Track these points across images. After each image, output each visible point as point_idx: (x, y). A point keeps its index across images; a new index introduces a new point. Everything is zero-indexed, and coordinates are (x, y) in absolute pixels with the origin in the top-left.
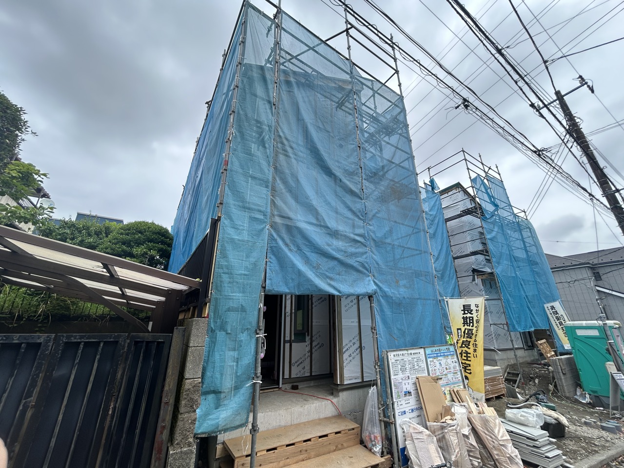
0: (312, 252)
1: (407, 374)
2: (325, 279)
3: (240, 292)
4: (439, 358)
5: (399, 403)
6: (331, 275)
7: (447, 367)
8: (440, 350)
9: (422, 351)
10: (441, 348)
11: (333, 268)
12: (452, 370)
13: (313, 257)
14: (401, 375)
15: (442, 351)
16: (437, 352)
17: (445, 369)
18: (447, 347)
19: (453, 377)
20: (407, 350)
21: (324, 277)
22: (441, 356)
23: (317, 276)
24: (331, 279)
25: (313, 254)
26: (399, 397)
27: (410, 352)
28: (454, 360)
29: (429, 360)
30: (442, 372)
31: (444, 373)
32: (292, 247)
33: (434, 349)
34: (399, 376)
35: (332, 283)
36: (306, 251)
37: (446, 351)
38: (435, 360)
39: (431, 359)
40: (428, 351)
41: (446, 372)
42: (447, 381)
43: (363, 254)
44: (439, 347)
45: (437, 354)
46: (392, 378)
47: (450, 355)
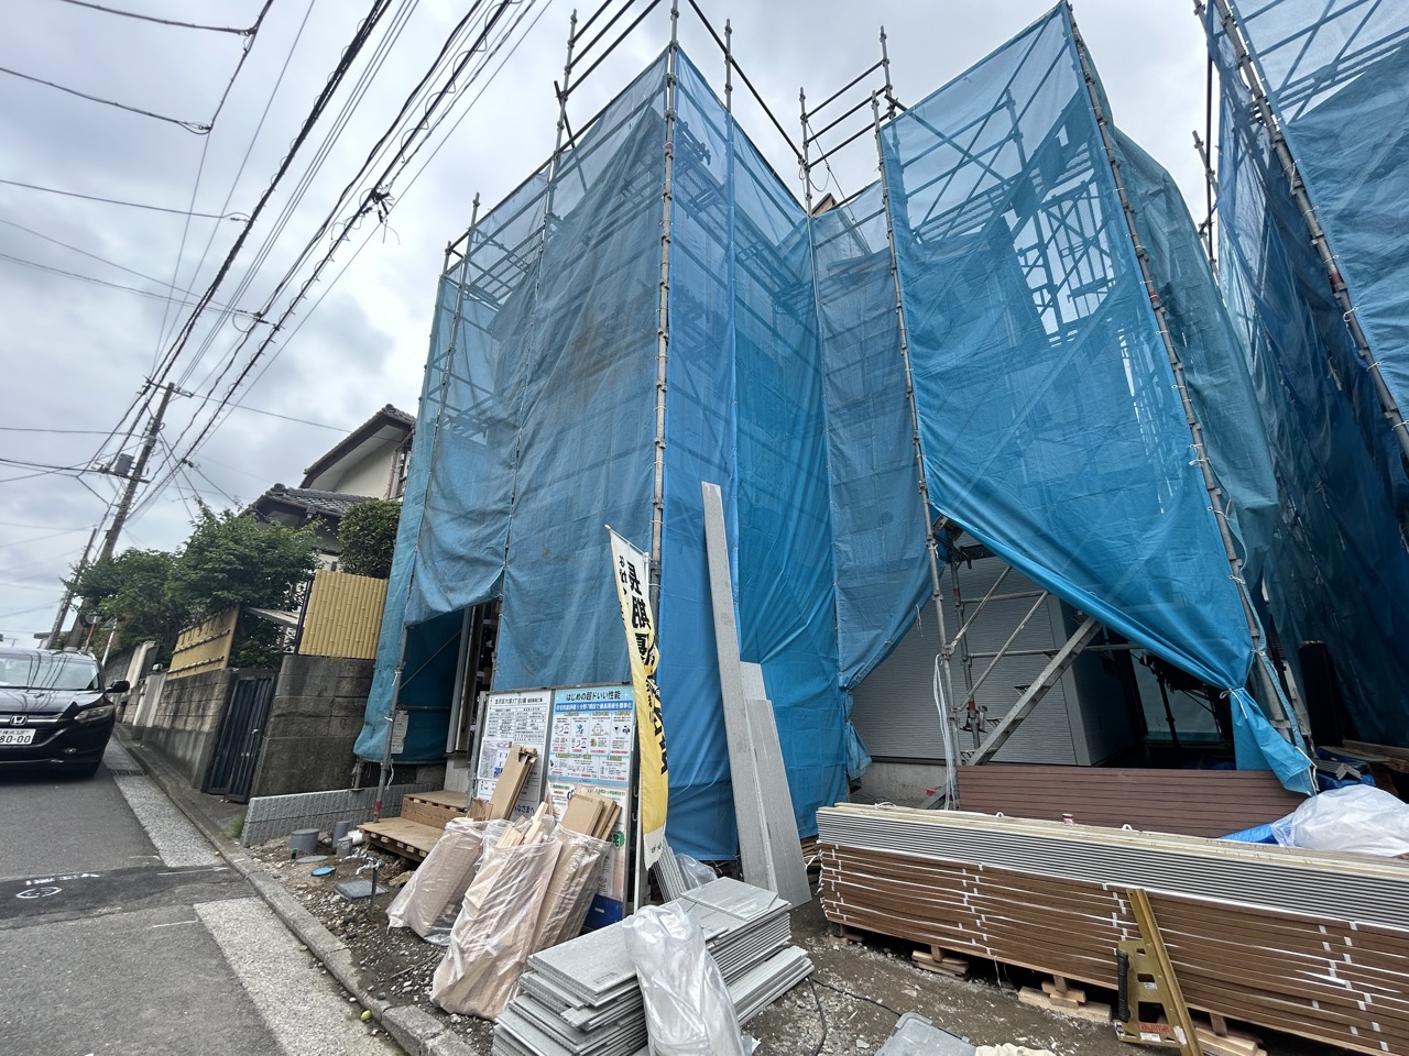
1: (510, 737)
2: (446, 592)
4: (581, 715)
5: (485, 785)
6: (454, 584)
7: (596, 738)
8: (589, 696)
9: (546, 696)
10: (593, 690)
12: (608, 749)
13: (442, 567)
14: (498, 738)
15: (596, 699)
16: (581, 701)
17: (588, 743)
18: (614, 689)
19: (605, 766)
20: (519, 692)
23: (439, 591)
24: (452, 589)
25: (443, 562)
26: (486, 773)
27: (523, 696)
28: (621, 725)
29: (556, 716)
30: (579, 748)
31: (584, 752)
32: (429, 563)
33: (575, 692)
34: (495, 738)
36: (438, 562)
37: (607, 699)
38: (570, 719)
39: (562, 716)
40: (561, 696)
41: (589, 749)
42: (585, 773)
43: (498, 531)
44: (590, 690)
45: (580, 704)
46: (483, 739)
47: (615, 709)
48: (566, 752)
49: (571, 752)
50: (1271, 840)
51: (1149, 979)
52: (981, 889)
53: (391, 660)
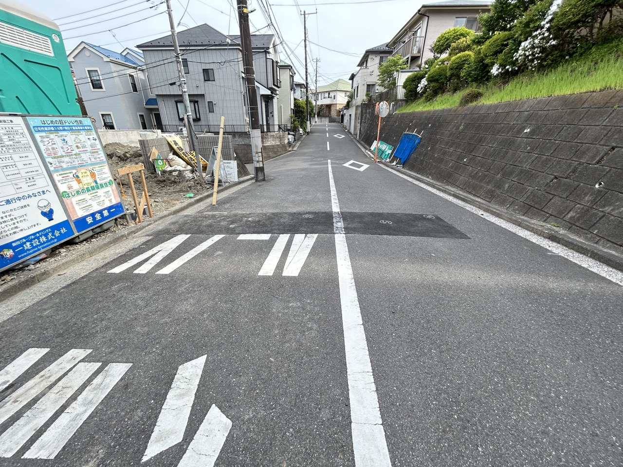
22: (64, 130)
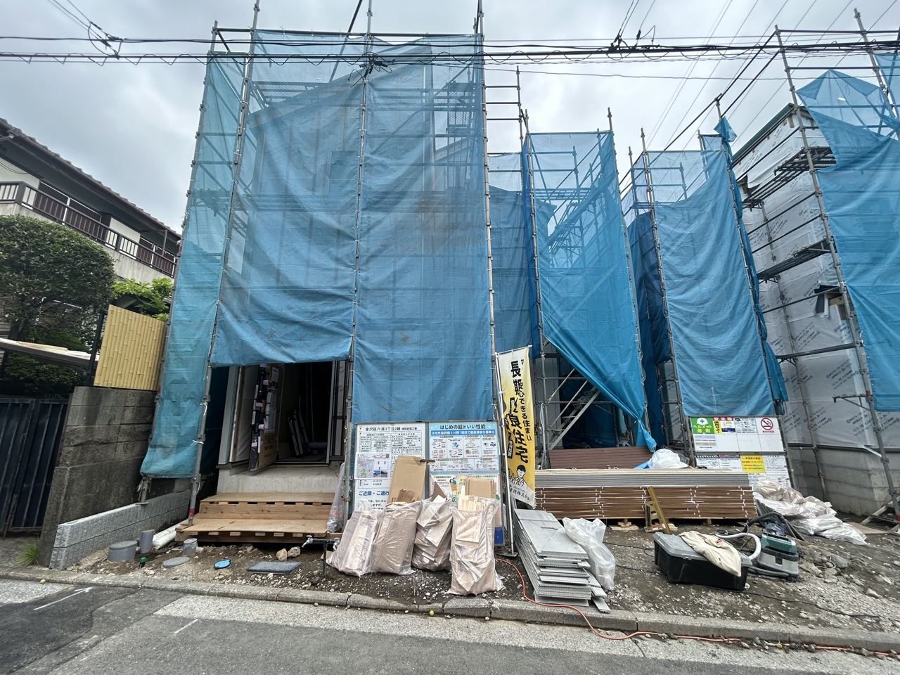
0: (267, 320)
1: (387, 451)
2: (279, 347)
3: (184, 367)
4: (454, 437)
5: (363, 482)
6: (289, 342)
7: (470, 450)
8: (460, 427)
9: (422, 427)
10: (463, 424)
11: (293, 334)
12: (481, 454)
13: (267, 325)
14: (374, 452)
15: (466, 429)
16: (453, 429)
17: (464, 452)
18: (481, 424)
19: (479, 463)
20: (391, 424)
21: (278, 345)
23: (268, 344)
24: (287, 346)
25: (267, 322)
26: (364, 475)
27: (396, 426)
28: (489, 442)
29: (431, 439)
30: (457, 455)
31: (461, 457)
32: (243, 318)
33: (448, 425)
34: (369, 453)
35: (288, 350)
36: (259, 320)
37: (475, 429)
38: (445, 440)
39: (438, 438)
40: (434, 427)
41: (465, 456)
42: (463, 468)
43: (342, 311)
44: (460, 424)
45: (453, 431)
46: (357, 454)
47: (483, 434)
48: (445, 457)
49: (449, 457)
50: (647, 467)
51: (654, 512)
52: (602, 495)
53: (193, 393)
